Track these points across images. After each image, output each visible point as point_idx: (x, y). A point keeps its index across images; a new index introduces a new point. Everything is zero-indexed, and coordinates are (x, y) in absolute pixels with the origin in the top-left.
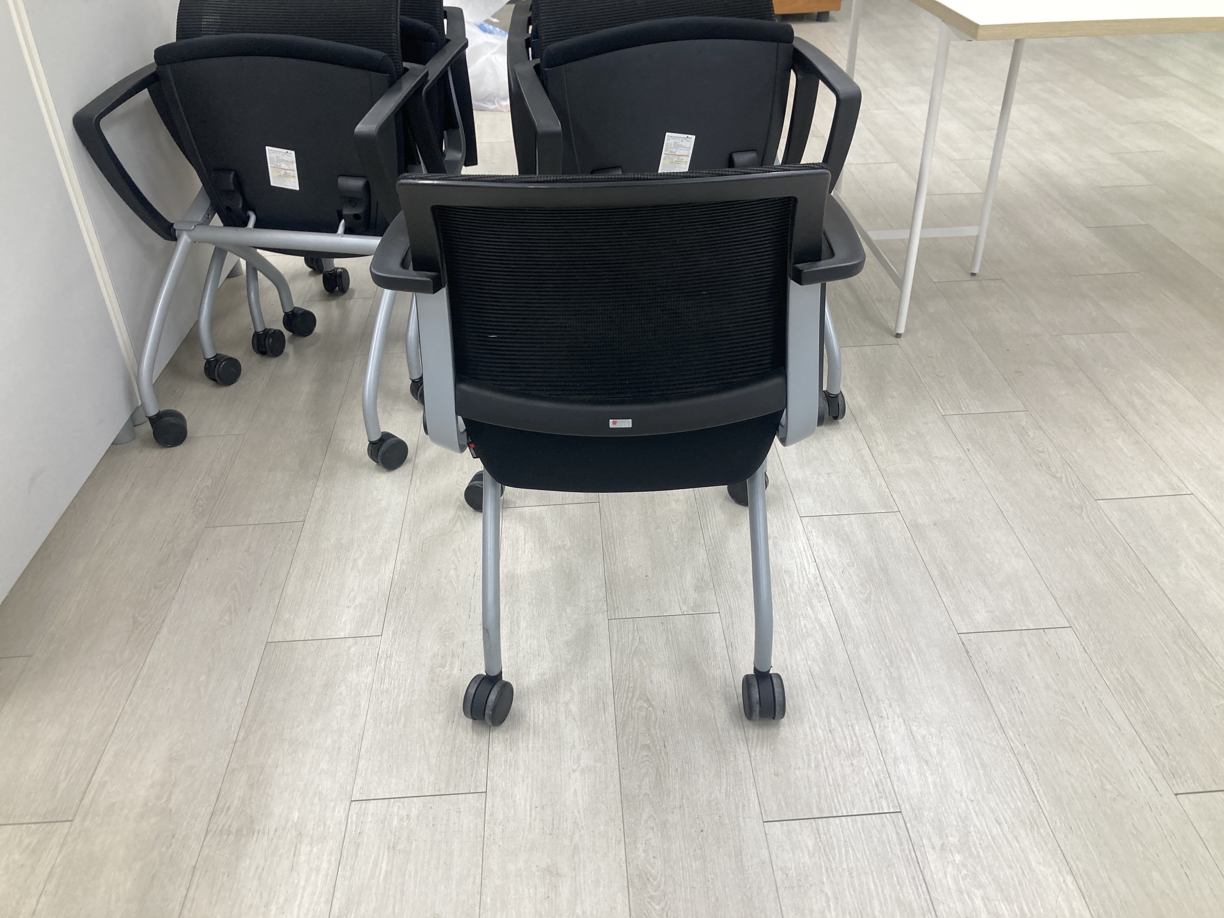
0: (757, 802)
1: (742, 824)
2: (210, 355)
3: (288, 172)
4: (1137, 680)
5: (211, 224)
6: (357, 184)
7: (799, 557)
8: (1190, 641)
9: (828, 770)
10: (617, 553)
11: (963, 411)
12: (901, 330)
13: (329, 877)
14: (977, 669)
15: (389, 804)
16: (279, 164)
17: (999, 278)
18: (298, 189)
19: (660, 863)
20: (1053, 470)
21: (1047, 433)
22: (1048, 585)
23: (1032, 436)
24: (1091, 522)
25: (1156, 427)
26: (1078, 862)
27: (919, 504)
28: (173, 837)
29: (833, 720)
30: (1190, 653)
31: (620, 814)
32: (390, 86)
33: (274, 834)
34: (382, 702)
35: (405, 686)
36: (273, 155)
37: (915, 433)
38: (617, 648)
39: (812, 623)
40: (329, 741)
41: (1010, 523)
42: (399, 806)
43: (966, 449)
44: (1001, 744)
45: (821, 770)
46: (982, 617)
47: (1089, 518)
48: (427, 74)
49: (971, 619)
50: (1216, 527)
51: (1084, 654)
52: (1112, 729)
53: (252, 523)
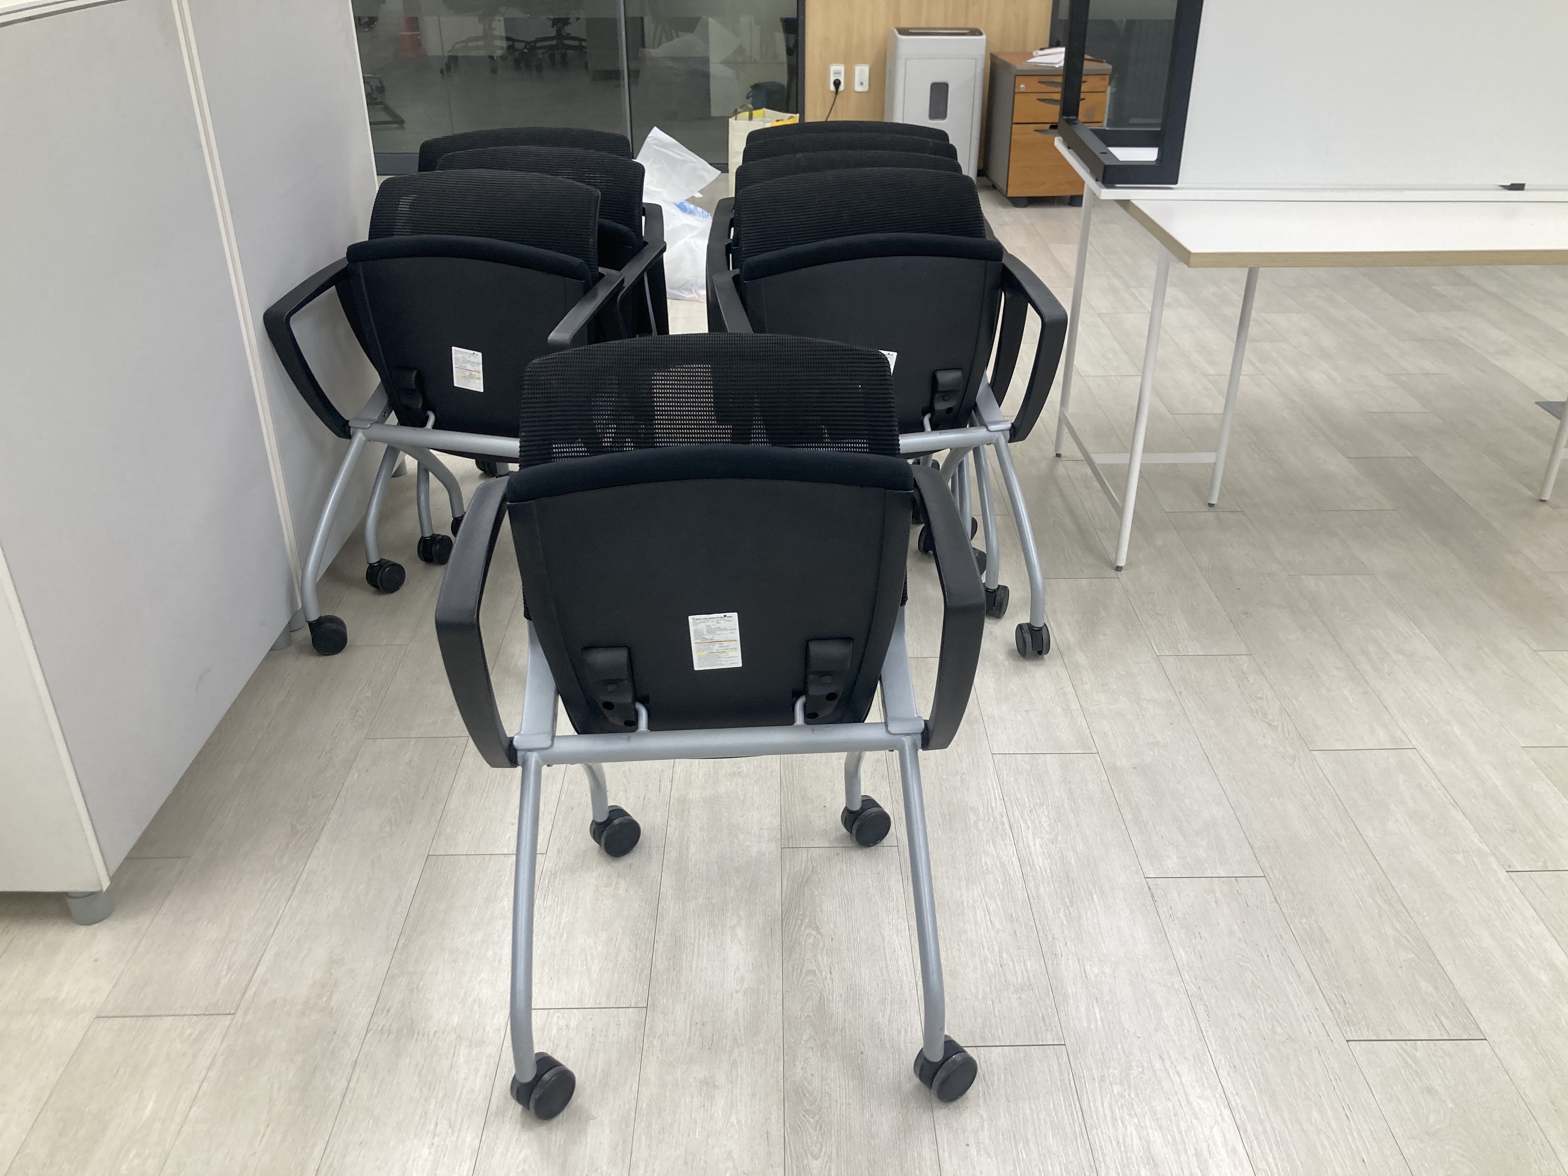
0: (919, 1029)
1: (903, 1048)
2: (374, 559)
3: (473, 373)
4: (1325, 931)
5: (386, 423)
7: (986, 795)
8: (1386, 895)
9: (995, 1002)
10: (795, 782)
11: (1179, 651)
12: (1122, 563)
13: (487, 1078)
14: (1161, 913)
15: (548, 1014)
16: (464, 365)
17: (1240, 510)
18: (482, 391)
19: (817, 1080)
20: (1270, 717)
21: (1268, 679)
22: (1246, 834)
23: (1251, 681)
24: (1302, 773)
25: (1388, 677)
26: (1237, 1098)
27: (1120, 746)
28: (335, 1033)
29: (1005, 955)
30: (1384, 906)
31: (781, 1034)
32: (587, 293)
33: (434, 1036)
34: (544, 917)
35: (569, 903)
36: (459, 355)
37: (1124, 673)
38: (789, 876)
39: (994, 860)
40: (490, 952)
41: (1215, 770)
42: (559, 1017)
43: (1177, 692)
44: (1176, 986)
45: (988, 1002)
46: (1172, 864)
47: (1301, 768)
48: (623, 281)
49: (1161, 864)
50: (1434, 783)
51: (1275, 904)
52: (1293, 977)
53: (414, 736)
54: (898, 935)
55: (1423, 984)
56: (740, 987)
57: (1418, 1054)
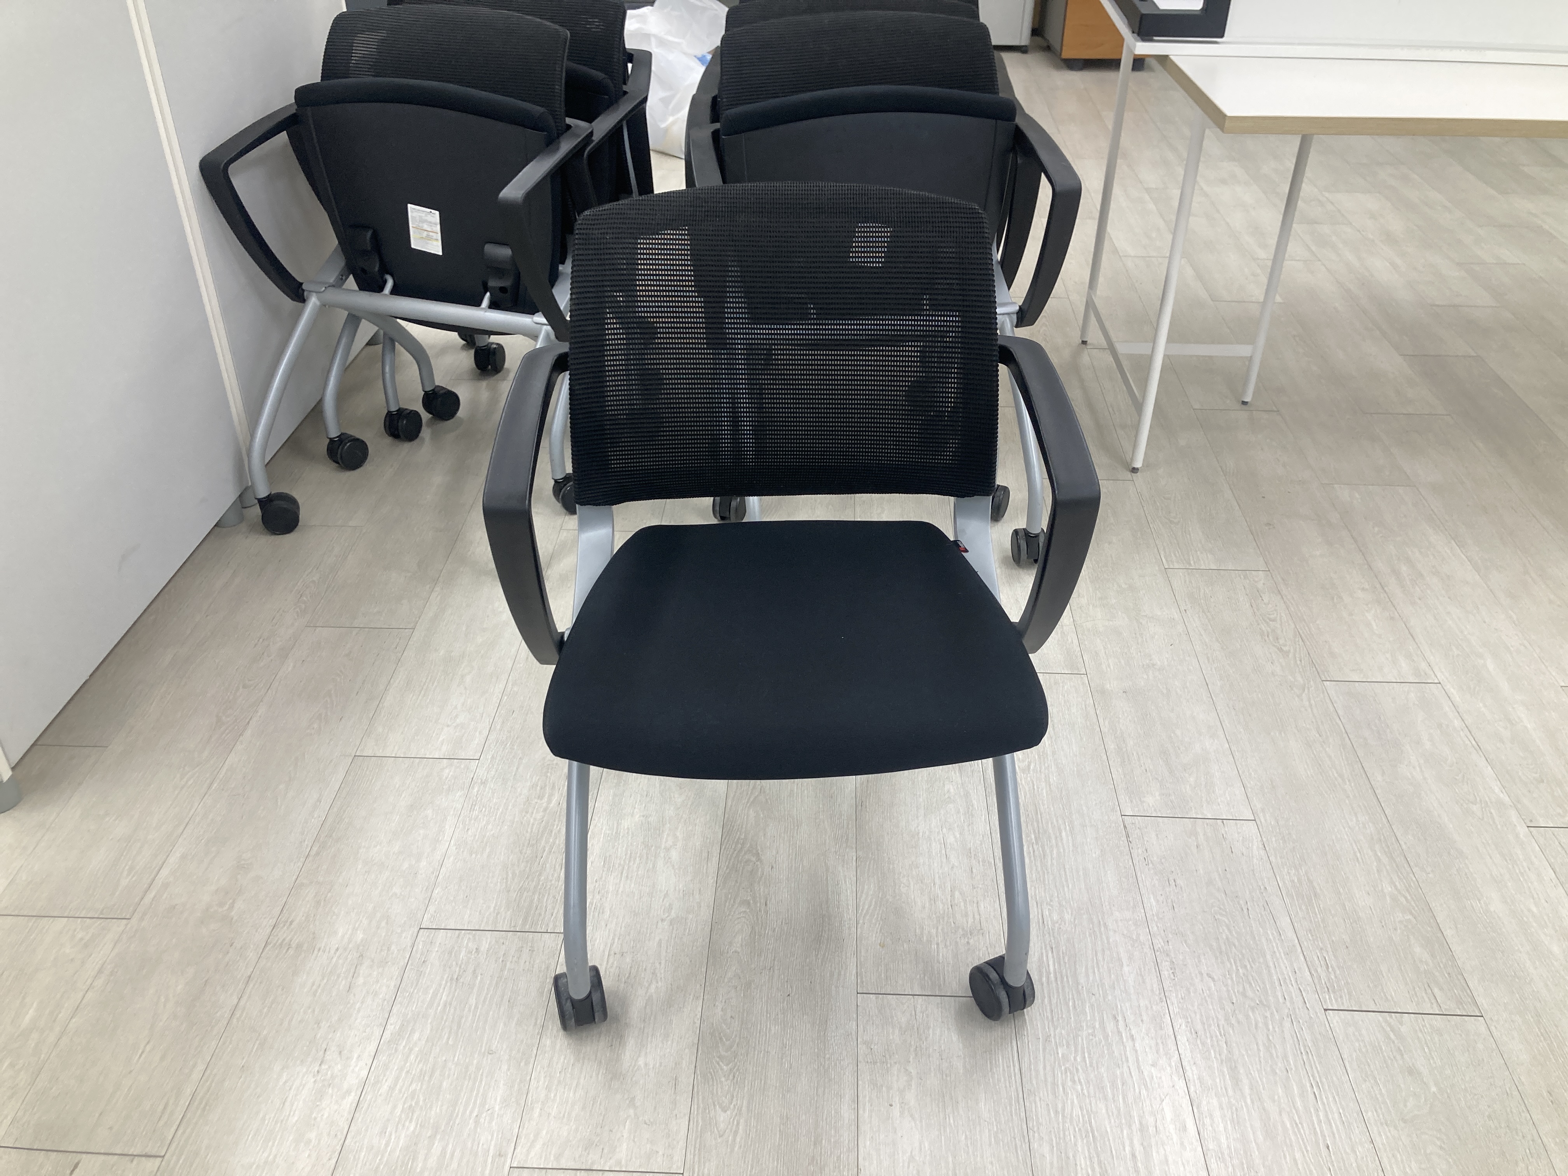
0: (854, 972)
1: (834, 993)
2: (334, 433)
3: (431, 234)
4: (1315, 884)
5: (344, 287)
6: (504, 252)
8: (1388, 847)
9: (940, 947)
11: (1190, 564)
12: (1138, 464)
13: (385, 1003)
14: (1135, 856)
15: (459, 935)
16: (421, 225)
17: (1275, 409)
18: (441, 254)
19: (737, 1023)
20: (1281, 641)
21: (1285, 598)
22: (1240, 772)
23: (1266, 600)
24: (1311, 705)
25: (1419, 601)
26: (1194, 1068)
27: (1112, 667)
28: (231, 946)
29: (957, 894)
30: (1385, 860)
31: (704, 970)
32: (547, 146)
33: (334, 954)
34: (468, 829)
35: (496, 815)
36: (415, 214)
37: (1126, 586)
39: (957, 788)
40: (406, 865)
41: (1214, 699)
42: (469, 938)
43: (1182, 609)
44: (1142, 939)
46: (1152, 801)
47: (1309, 700)
48: (591, 133)
49: (1140, 800)
50: (1457, 723)
51: (1262, 852)
52: (1273, 934)
53: (356, 626)
54: (843, 866)
55: (1418, 950)
56: (666, 915)
57: (1403, 1029)
